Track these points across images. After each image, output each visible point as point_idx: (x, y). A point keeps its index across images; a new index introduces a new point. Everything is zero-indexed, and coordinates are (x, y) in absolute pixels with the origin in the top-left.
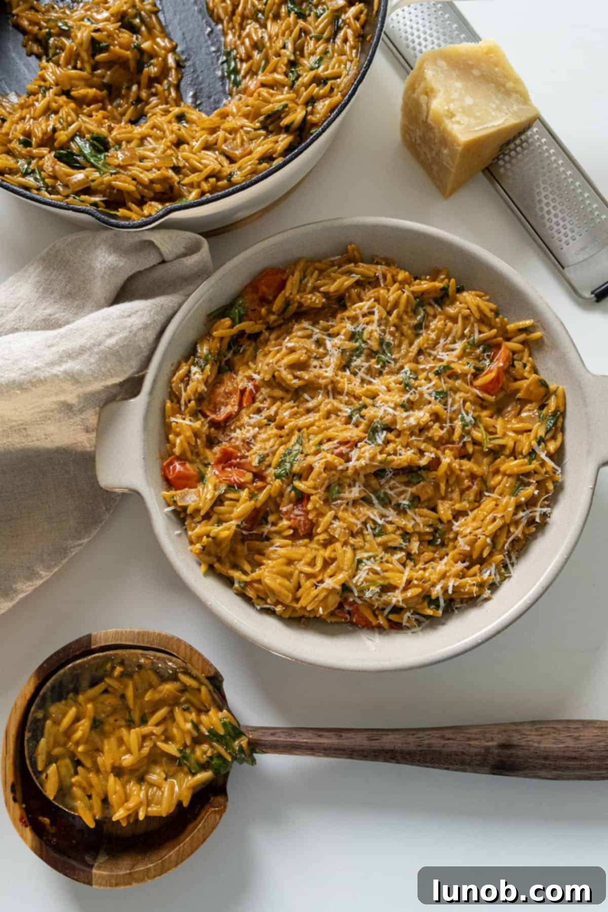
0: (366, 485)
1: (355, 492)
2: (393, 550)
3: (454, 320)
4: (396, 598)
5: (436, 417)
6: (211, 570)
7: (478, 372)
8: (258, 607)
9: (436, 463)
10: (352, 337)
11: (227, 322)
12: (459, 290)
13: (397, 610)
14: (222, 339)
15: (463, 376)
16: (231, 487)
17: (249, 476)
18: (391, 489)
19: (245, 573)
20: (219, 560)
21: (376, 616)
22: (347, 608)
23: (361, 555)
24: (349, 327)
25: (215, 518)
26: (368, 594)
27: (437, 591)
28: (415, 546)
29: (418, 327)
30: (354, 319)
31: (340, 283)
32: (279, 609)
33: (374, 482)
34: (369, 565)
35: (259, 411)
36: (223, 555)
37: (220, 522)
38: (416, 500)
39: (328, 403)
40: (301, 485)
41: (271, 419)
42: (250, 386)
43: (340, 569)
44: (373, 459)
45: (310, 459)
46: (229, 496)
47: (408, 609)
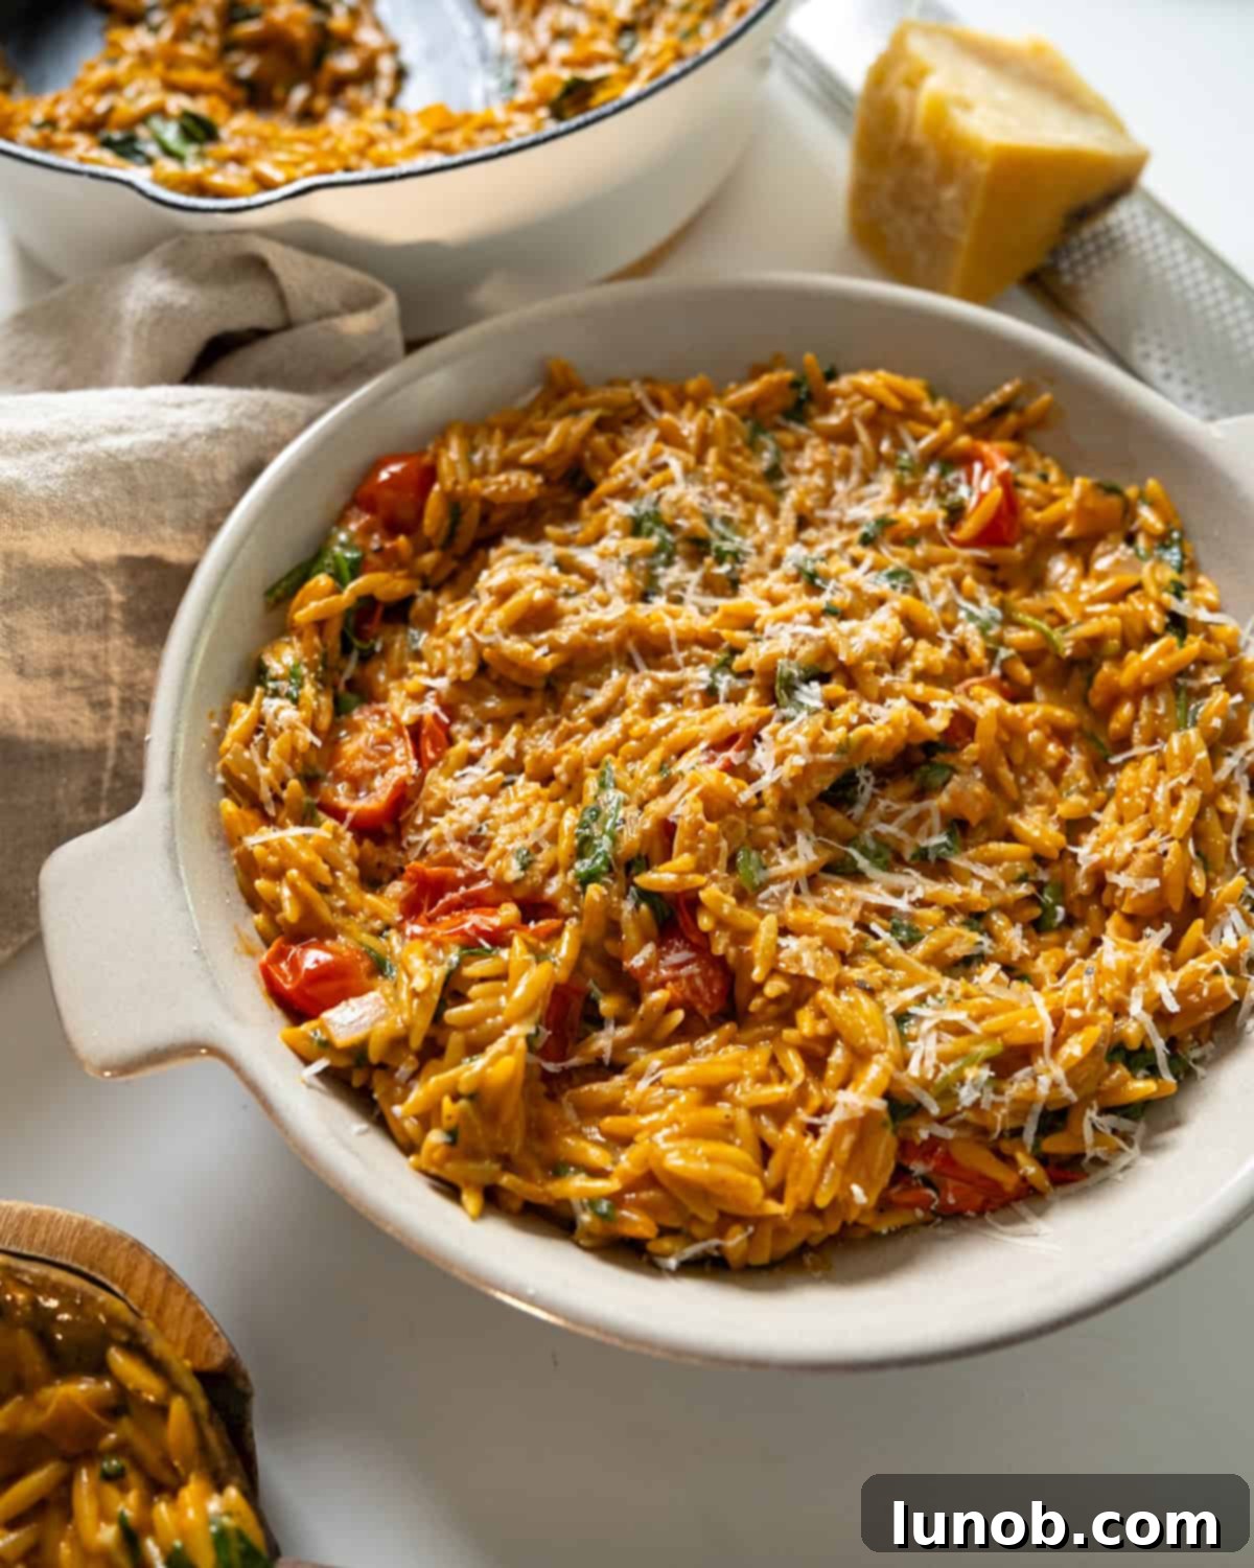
0: (821, 829)
1: (805, 854)
2: (964, 966)
3: (846, 436)
4: (1046, 1079)
5: (913, 627)
6: (494, 1201)
7: (956, 514)
8: (672, 1263)
9: (963, 725)
10: (635, 528)
11: (322, 580)
12: (831, 375)
13: (1056, 1118)
14: (320, 625)
15: (927, 531)
16: (471, 946)
17: (509, 911)
18: (889, 818)
19: (597, 1173)
20: (507, 1163)
21: (1009, 1160)
22: (918, 1168)
23: (893, 1001)
24: (622, 509)
25: (455, 1040)
26: (967, 1096)
27: (1137, 1023)
28: (1014, 938)
29: (774, 474)
30: (626, 493)
31: (558, 434)
32: (735, 1240)
33: (836, 818)
34: (930, 1015)
35: (472, 759)
36: (516, 1146)
37: (475, 1048)
38: (959, 827)
39: (641, 685)
40: (661, 877)
41: (512, 767)
42: (430, 707)
43: (861, 1056)
44: (815, 747)
45: (658, 807)
46: (475, 969)
47: (1084, 1102)
